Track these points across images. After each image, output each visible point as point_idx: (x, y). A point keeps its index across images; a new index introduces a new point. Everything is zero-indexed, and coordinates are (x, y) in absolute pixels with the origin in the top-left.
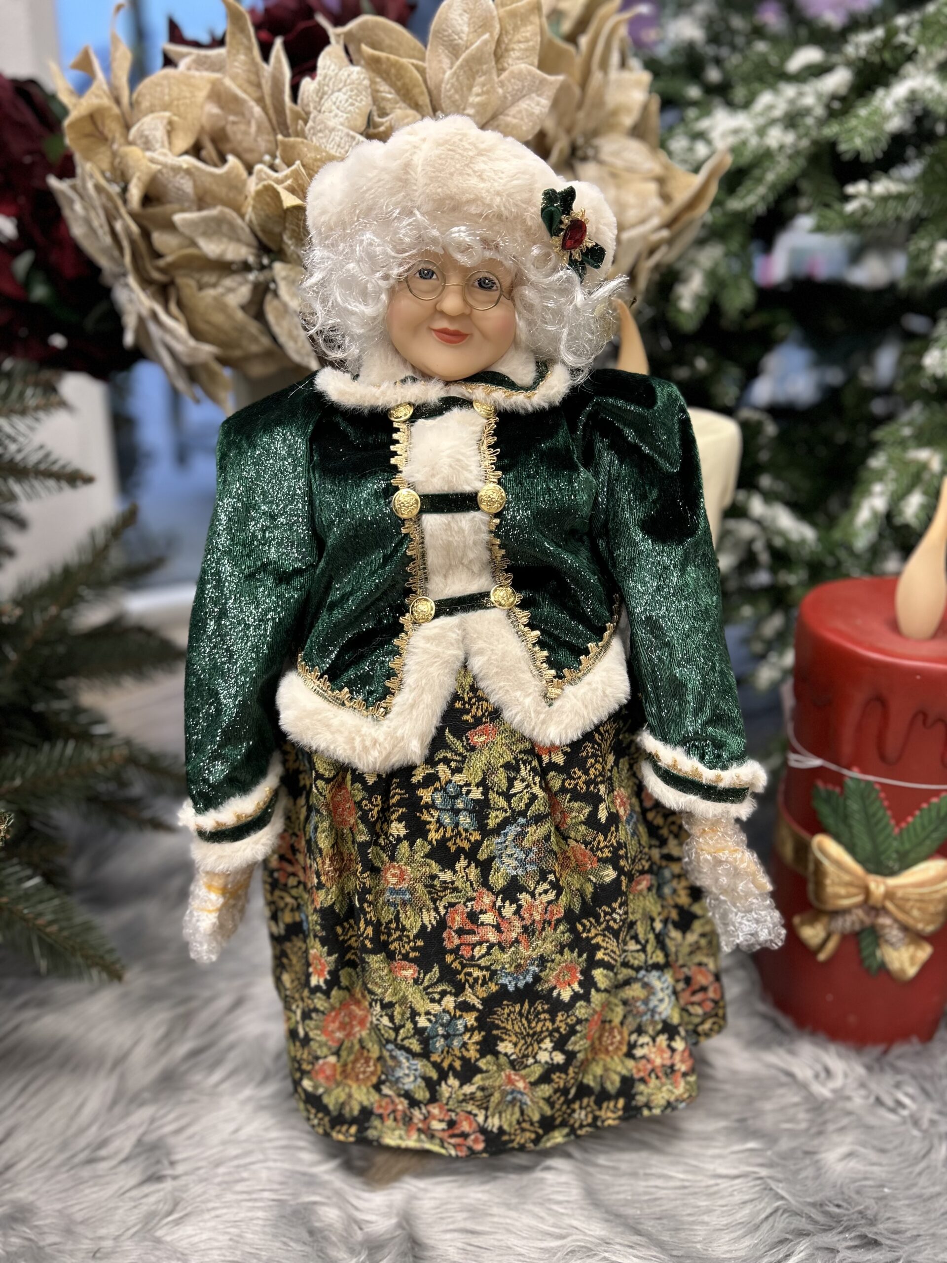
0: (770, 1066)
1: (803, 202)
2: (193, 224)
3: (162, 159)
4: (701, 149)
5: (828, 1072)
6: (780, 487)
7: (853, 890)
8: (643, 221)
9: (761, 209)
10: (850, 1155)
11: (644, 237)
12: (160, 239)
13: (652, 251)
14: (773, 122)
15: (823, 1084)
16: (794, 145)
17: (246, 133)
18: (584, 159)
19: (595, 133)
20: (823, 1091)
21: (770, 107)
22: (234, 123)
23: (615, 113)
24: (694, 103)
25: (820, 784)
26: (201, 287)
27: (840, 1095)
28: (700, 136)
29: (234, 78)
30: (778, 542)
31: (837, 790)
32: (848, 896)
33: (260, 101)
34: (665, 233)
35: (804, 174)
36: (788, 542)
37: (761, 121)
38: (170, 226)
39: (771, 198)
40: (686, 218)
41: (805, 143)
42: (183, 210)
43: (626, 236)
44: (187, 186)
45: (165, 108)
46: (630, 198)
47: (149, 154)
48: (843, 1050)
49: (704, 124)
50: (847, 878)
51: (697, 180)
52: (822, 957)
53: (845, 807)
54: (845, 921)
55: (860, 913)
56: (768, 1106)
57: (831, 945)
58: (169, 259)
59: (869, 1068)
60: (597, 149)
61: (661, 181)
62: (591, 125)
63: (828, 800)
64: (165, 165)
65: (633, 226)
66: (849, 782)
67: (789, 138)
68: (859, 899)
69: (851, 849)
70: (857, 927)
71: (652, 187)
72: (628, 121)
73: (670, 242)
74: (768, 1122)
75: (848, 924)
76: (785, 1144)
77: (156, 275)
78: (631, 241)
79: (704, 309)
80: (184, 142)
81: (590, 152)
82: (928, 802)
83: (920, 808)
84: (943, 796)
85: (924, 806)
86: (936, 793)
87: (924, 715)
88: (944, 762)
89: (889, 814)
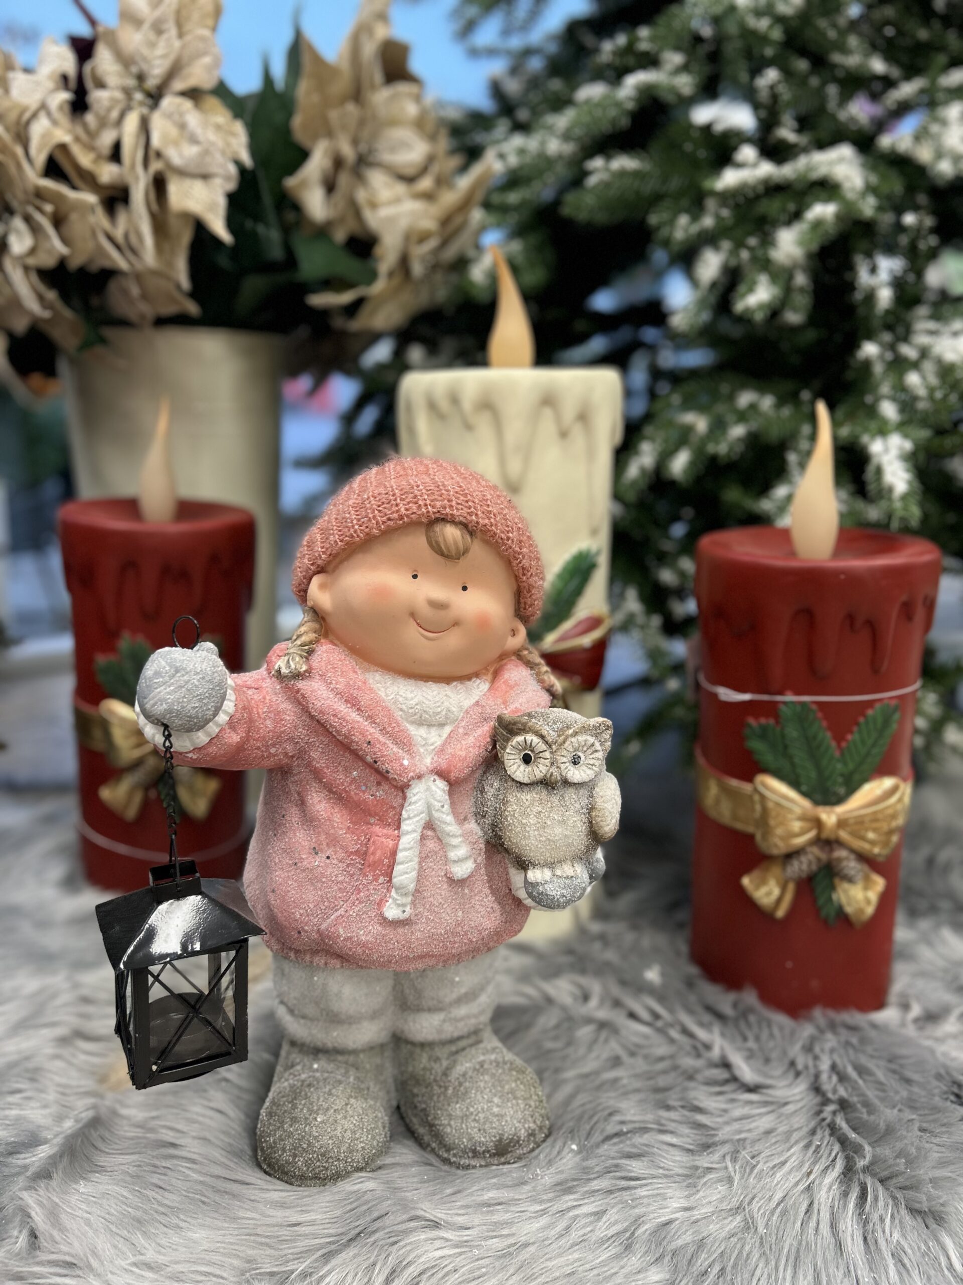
7: (805, 826)
25: (751, 721)
31: (772, 721)
32: (801, 834)
52: (780, 913)
53: (783, 736)
54: (801, 862)
55: (815, 851)
57: (788, 898)
63: (763, 734)
66: (782, 709)
68: (811, 835)
70: (814, 868)
82: (864, 715)
83: (857, 724)
84: (878, 706)
85: (861, 720)
86: (870, 704)
87: (851, 618)
88: (875, 668)
89: (829, 735)
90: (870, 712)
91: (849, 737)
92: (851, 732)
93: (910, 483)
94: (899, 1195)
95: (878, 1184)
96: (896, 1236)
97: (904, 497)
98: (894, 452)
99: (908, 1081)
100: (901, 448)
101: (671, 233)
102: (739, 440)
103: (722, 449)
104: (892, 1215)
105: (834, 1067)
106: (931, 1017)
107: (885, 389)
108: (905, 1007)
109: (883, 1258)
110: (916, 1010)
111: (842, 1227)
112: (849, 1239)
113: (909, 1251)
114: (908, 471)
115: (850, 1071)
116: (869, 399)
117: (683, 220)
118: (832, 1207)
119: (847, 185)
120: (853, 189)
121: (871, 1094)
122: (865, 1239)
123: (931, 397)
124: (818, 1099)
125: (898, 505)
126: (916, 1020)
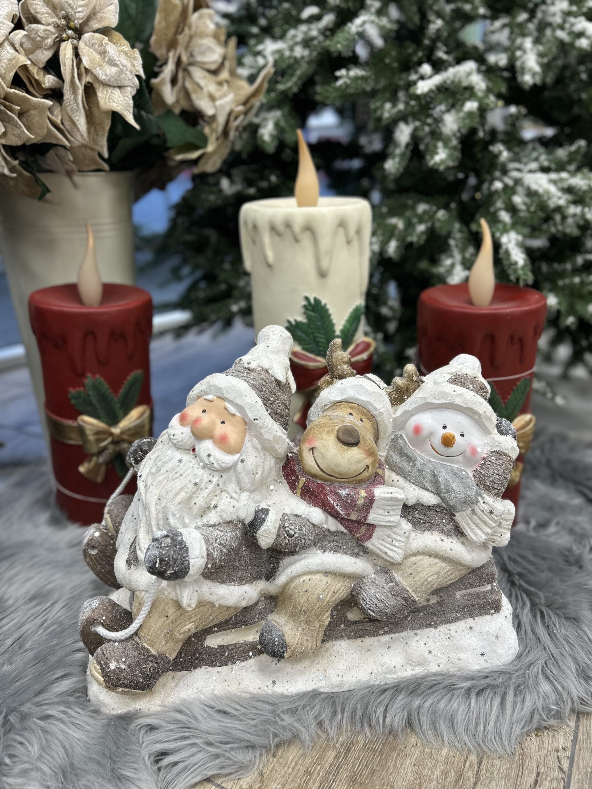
4: (261, 60)
14: (296, 44)
16: (310, 56)
21: (294, 37)
24: (255, 36)
37: (291, 43)
39: (300, 83)
67: (306, 53)
82: (516, 385)
83: (513, 390)
84: (522, 380)
85: (514, 388)
86: (518, 379)
87: (512, 338)
88: (521, 360)
89: (499, 396)
90: (518, 383)
91: (509, 397)
92: (510, 394)
93: (525, 260)
94: (558, 612)
95: (547, 609)
96: (563, 631)
97: (523, 268)
98: (514, 242)
99: (544, 558)
100: (517, 240)
101: (382, 114)
102: (422, 233)
103: (413, 239)
104: (559, 623)
105: (510, 558)
106: (542, 525)
107: (499, 204)
108: (528, 522)
109: (560, 642)
110: (533, 523)
111: (537, 631)
112: (543, 637)
113: (571, 637)
114: (522, 252)
115: (519, 559)
116: (492, 209)
117: (388, 106)
118: (530, 623)
119: (477, 88)
120: (480, 90)
121: (532, 568)
122: (549, 635)
123: (528, 210)
124: (506, 575)
125: (520, 272)
126: (535, 528)
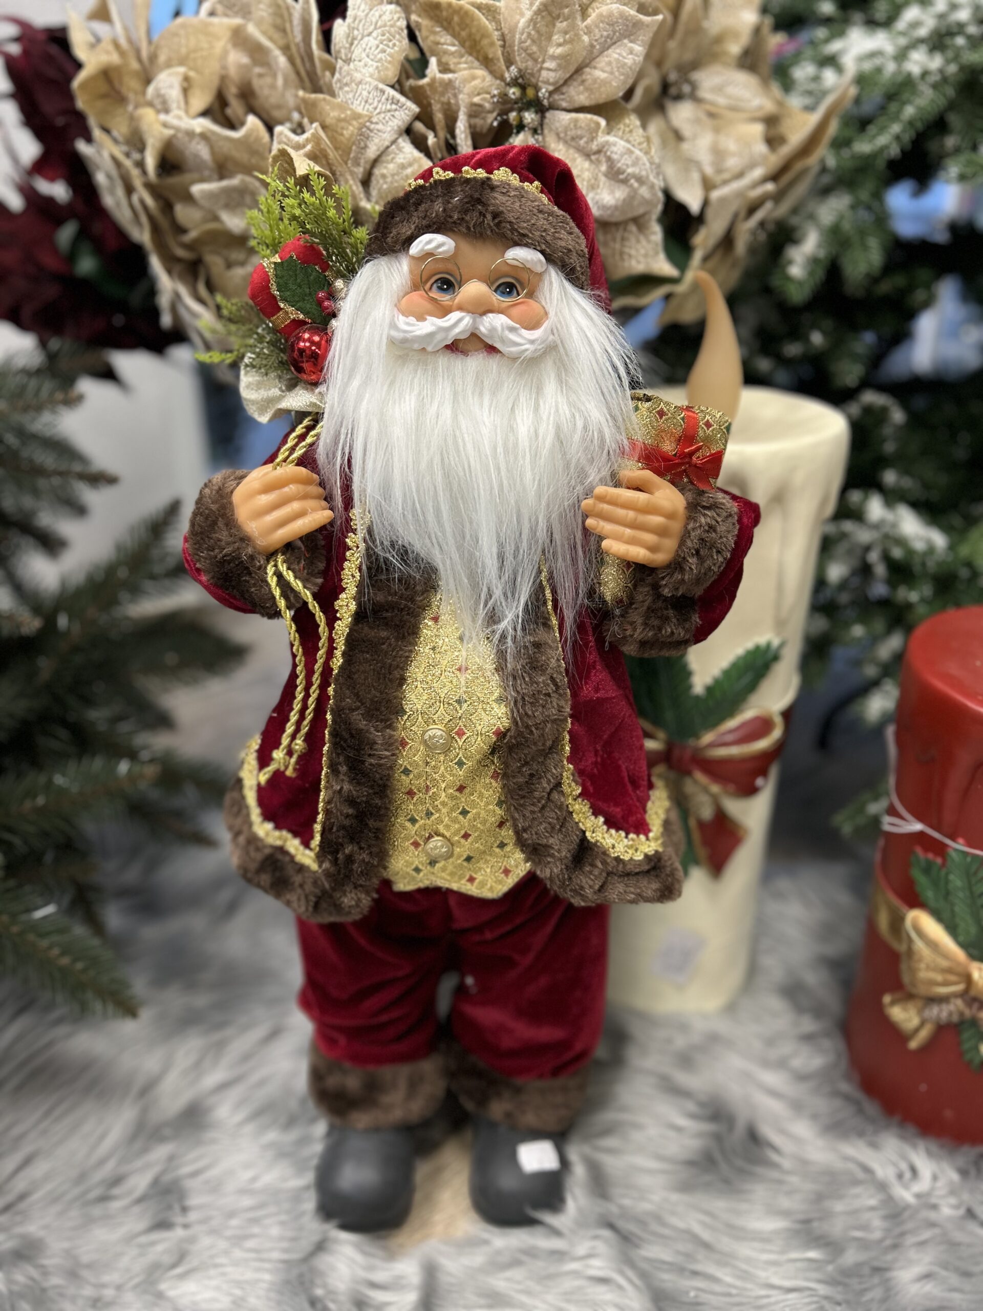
0: (847, 1158)
1: (950, 142)
2: (211, 195)
3: (175, 122)
4: (829, 76)
5: (914, 1171)
6: (907, 483)
7: (953, 978)
8: (740, 175)
9: (894, 151)
10: (927, 1276)
11: (740, 194)
12: (182, 212)
13: (752, 209)
14: (915, 44)
15: (906, 1187)
16: (941, 71)
17: (273, 86)
18: (679, 97)
19: (695, 65)
20: (906, 1195)
21: (915, 25)
22: (260, 76)
23: (719, 39)
24: (827, 21)
25: (919, 851)
26: (229, 265)
27: (927, 1202)
28: (831, 61)
29: (259, 24)
30: (897, 553)
31: (939, 861)
32: (946, 984)
33: (286, 49)
34: (770, 187)
35: (951, 106)
36: (910, 552)
37: (903, 41)
38: (189, 198)
39: (907, 138)
40: (799, 166)
41: (952, 69)
42: (202, 180)
43: (715, 195)
44: (203, 151)
45: (182, 62)
46: (730, 144)
47: (163, 117)
48: (934, 1147)
49: (835, 46)
50: (944, 963)
51: (814, 119)
52: (913, 1044)
53: (947, 881)
54: (941, 1011)
55: (959, 1002)
56: (839, 1207)
57: (924, 1034)
58: (193, 234)
59: (964, 1173)
60: (694, 86)
61: (771, 121)
62: (688, 56)
63: (927, 870)
64: (177, 129)
65: (725, 182)
66: (953, 854)
67: (936, 62)
68: (960, 987)
69: (952, 929)
70: (955, 1018)
71: (758, 129)
72: (735, 48)
73: (777, 197)
74: (836, 1228)
75: (944, 1015)
76: (851, 1257)
77: (181, 253)
78: (723, 200)
79: (820, 274)
80: (200, 101)
81: (686, 89)
